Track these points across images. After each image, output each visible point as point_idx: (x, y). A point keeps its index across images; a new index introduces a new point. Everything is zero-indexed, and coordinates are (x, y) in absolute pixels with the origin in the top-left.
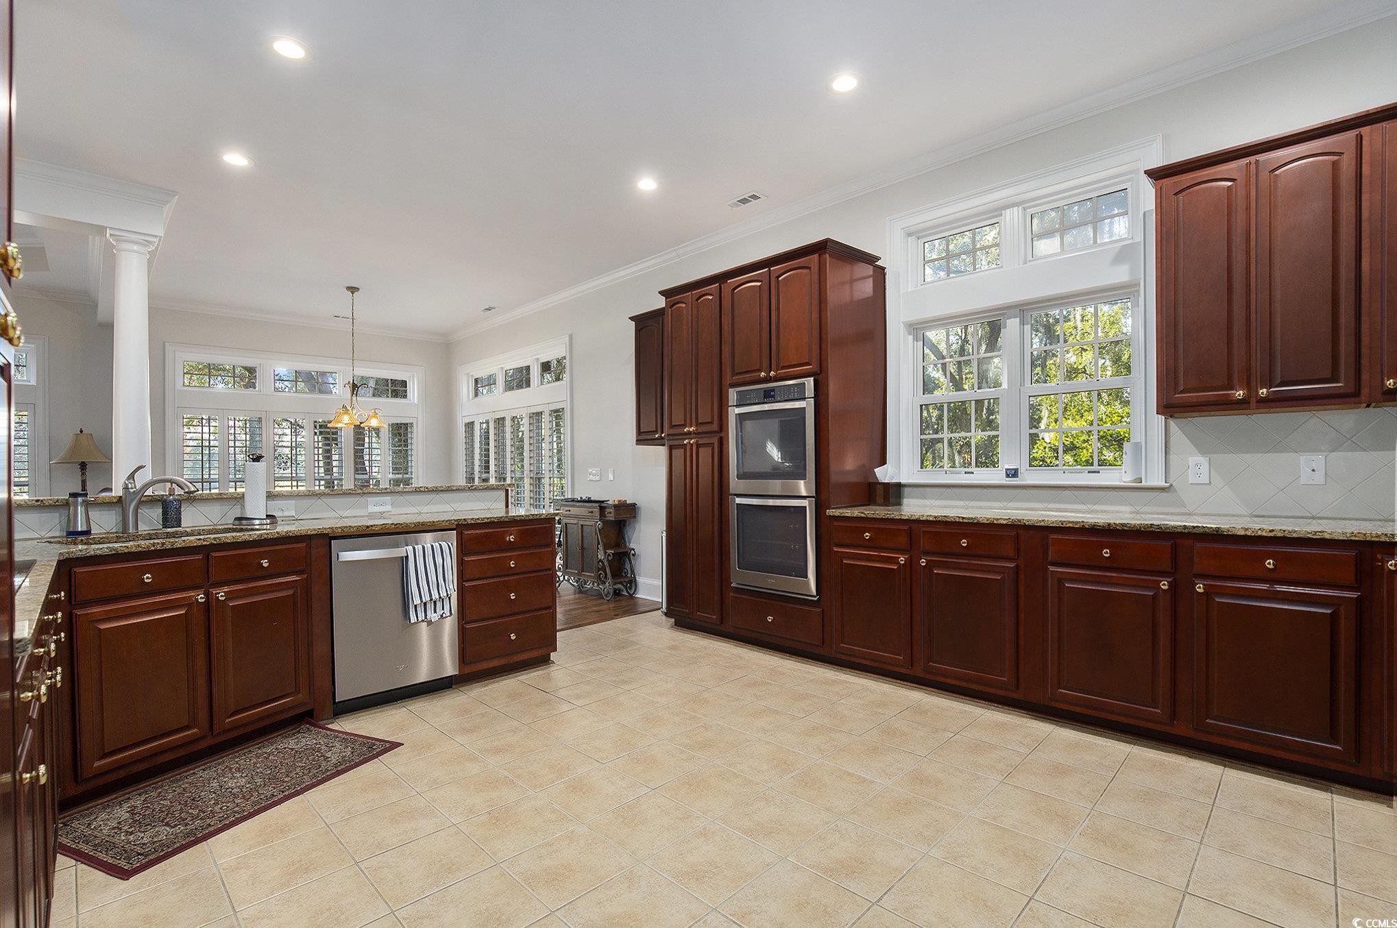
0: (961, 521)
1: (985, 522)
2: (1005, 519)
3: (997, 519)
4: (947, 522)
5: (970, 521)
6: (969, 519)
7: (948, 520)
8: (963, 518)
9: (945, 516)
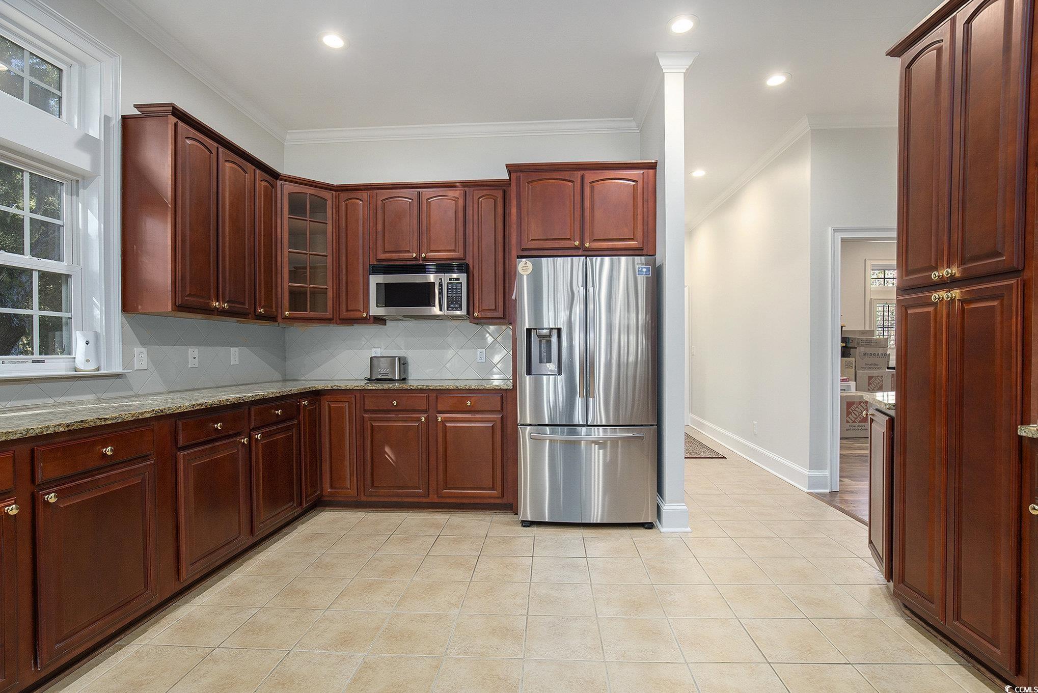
0: (103, 423)
1: (131, 419)
2: (149, 412)
3: (142, 414)
4: (84, 429)
5: (114, 421)
6: (112, 419)
7: (87, 426)
8: (106, 419)
9: (82, 421)
